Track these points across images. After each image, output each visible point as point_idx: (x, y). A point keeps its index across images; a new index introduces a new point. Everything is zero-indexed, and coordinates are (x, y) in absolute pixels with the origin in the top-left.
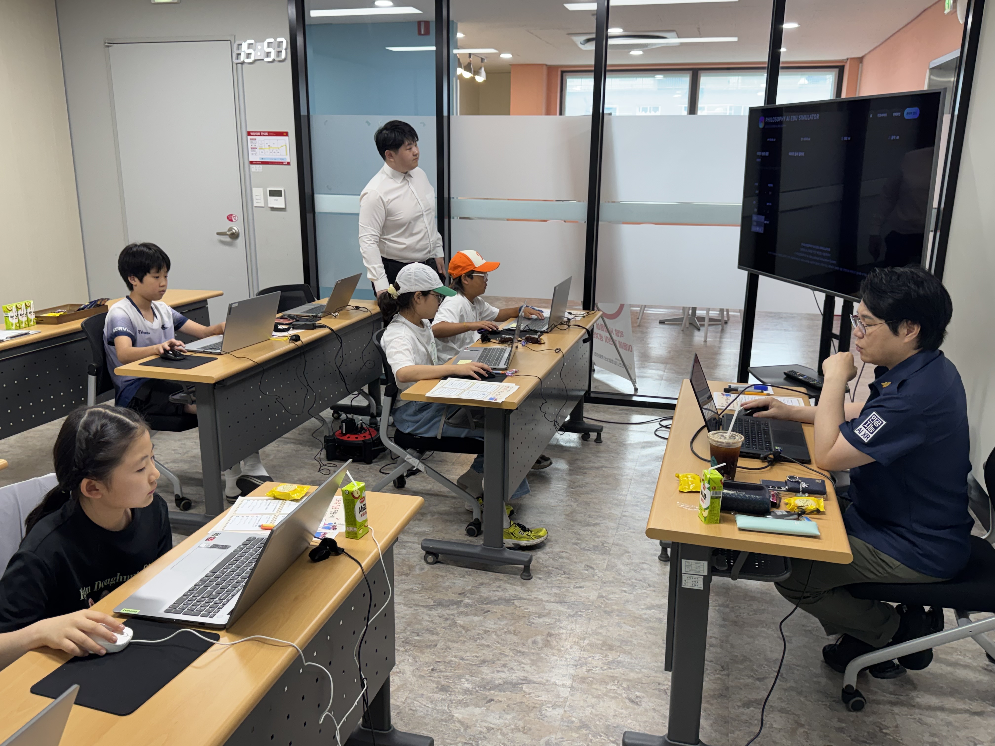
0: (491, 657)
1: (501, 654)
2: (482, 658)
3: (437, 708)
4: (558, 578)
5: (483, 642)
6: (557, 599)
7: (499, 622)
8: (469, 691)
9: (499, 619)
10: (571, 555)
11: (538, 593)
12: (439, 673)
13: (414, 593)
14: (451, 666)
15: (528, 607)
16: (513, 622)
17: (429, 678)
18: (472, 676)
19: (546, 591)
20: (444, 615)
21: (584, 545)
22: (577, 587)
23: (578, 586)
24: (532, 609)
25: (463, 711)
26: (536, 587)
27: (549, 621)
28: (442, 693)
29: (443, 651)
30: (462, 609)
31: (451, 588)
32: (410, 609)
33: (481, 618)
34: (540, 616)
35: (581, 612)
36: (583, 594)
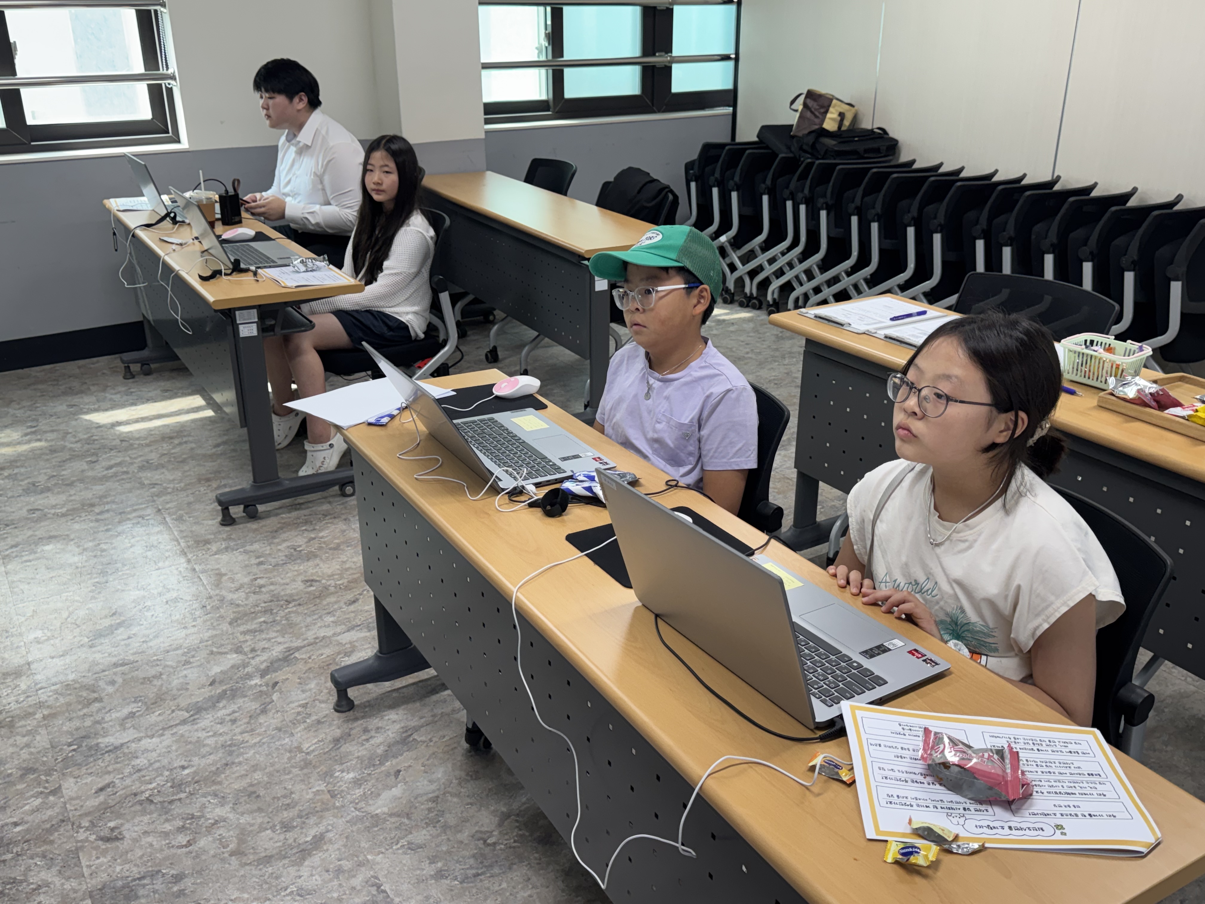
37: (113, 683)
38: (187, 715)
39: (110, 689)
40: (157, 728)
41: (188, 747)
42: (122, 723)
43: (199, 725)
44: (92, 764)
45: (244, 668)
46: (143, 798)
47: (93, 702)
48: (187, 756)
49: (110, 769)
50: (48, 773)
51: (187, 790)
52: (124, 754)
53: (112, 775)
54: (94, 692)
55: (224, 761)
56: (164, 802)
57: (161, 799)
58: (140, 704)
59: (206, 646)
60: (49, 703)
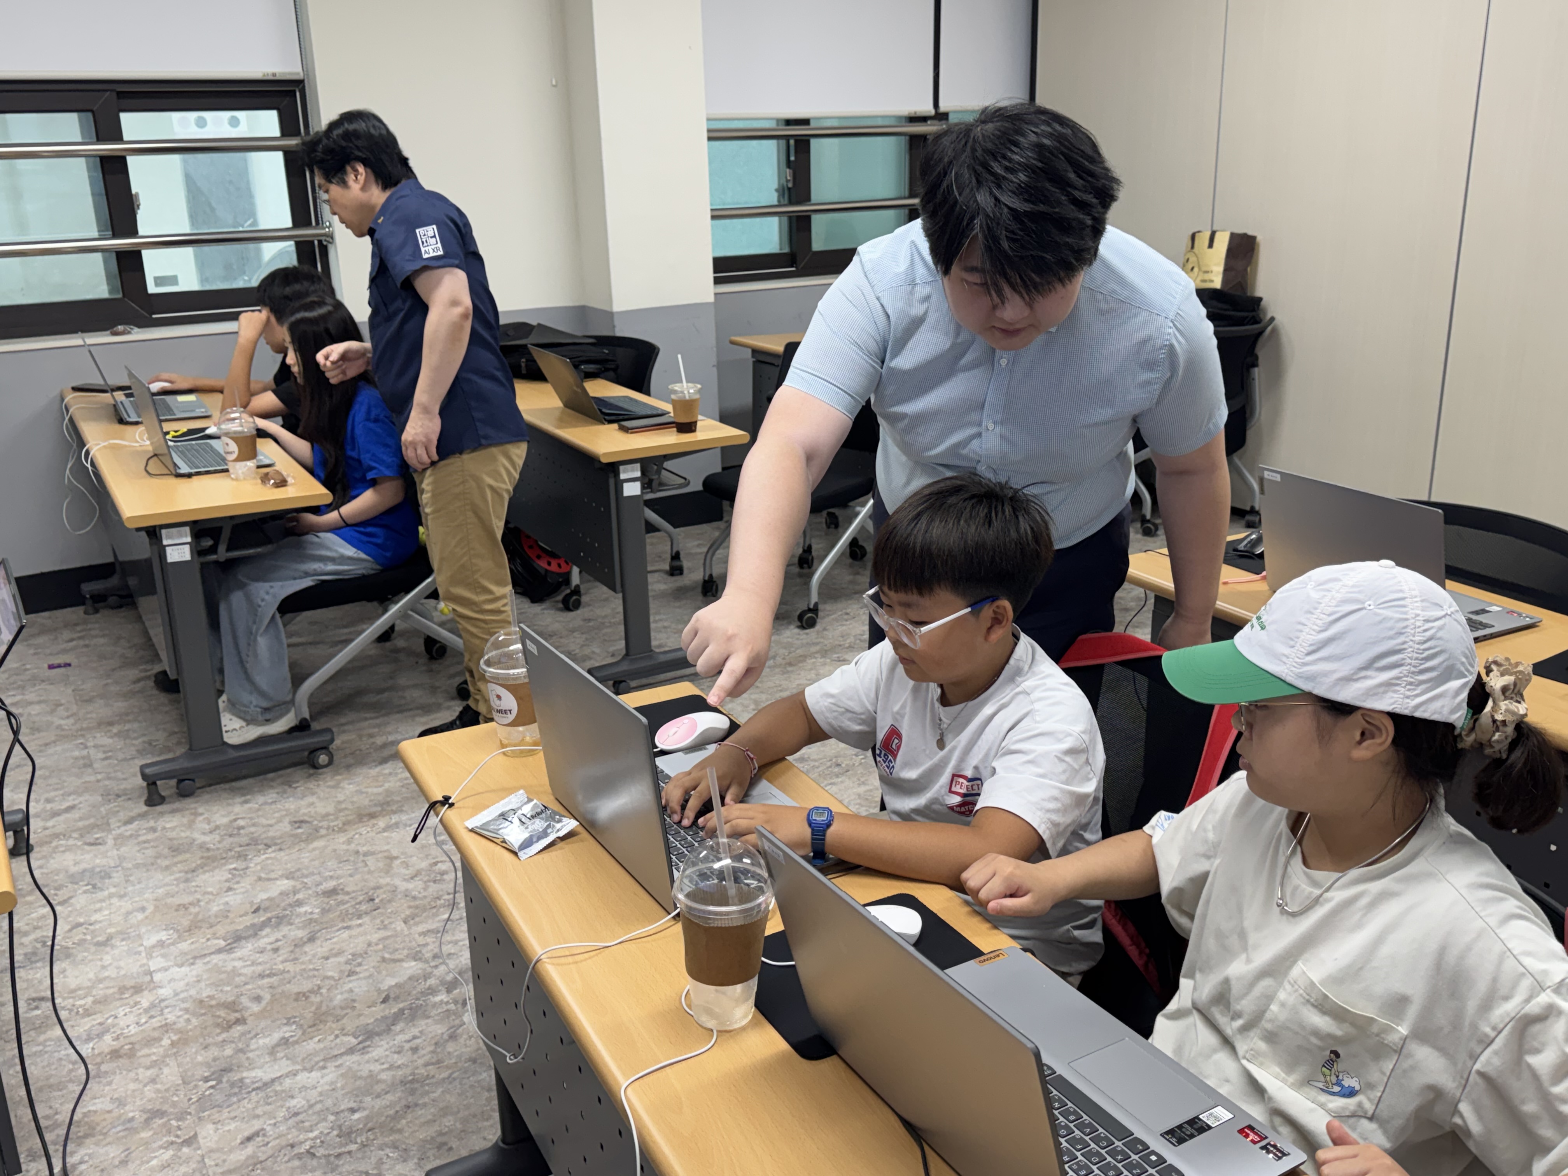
37: (258, 999)
38: (354, 1041)
39: (255, 1008)
40: (317, 1059)
41: (358, 1083)
42: (272, 1051)
43: (370, 1055)
44: (235, 1106)
45: (425, 980)
46: (302, 1150)
47: (235, 1023)
48: (357, 1096)
49: (259, 1111)
50: (181, 1117)
51: (359, 1140)
52: (276, 1092)
53: (262, 1120)
54: (236, 1011)
55: (404, 1102)
56: (330, 1155)
57: (327, 1152)
58: (294, 1027)
59: (376, 952)
60: (179, 1026)
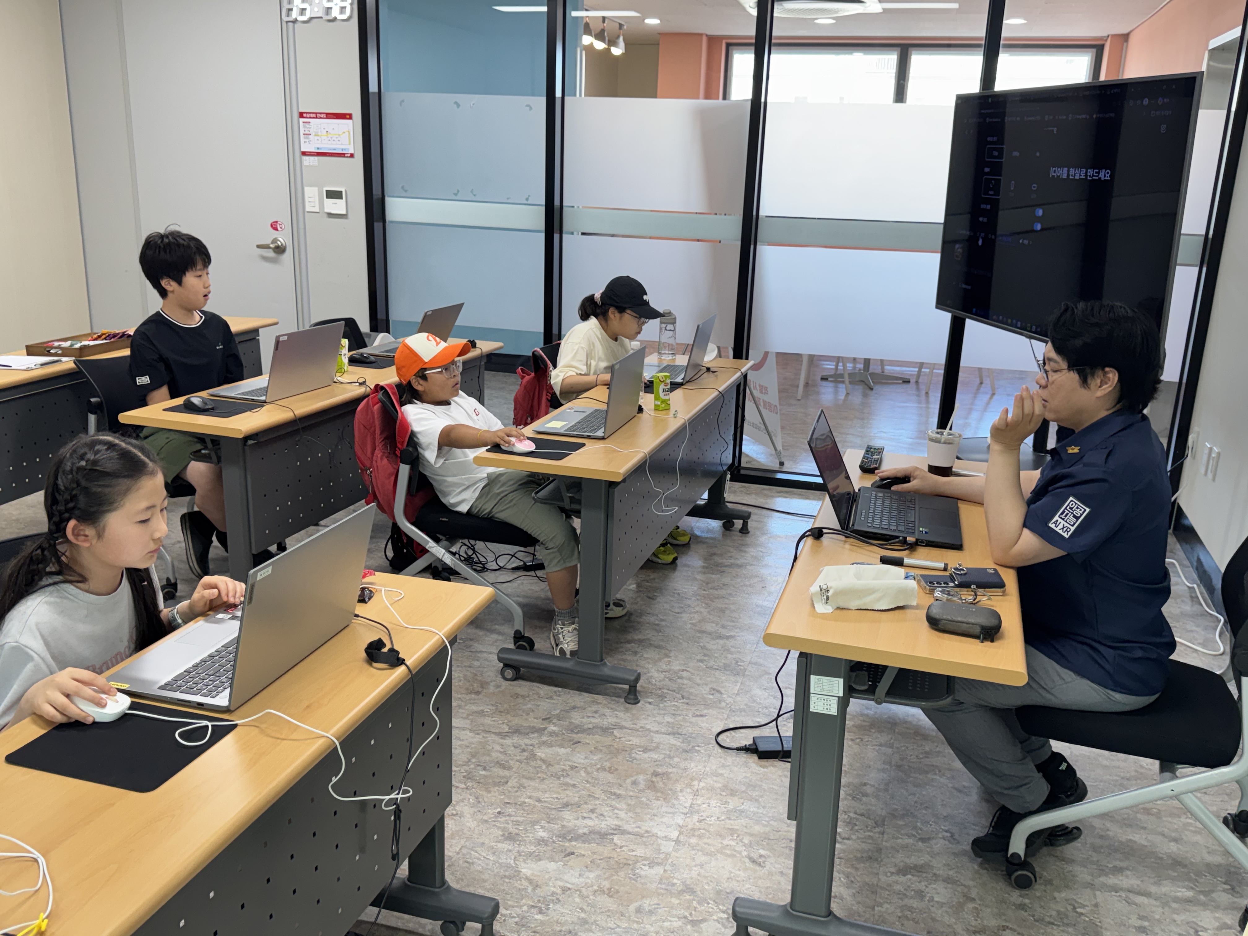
0: (577, 799)
1: (590, 796)
2: (565, 800)
3: (500, 861)
4: (673, 703)
5: (568, 780)
6: (670, 729)
7: (592, 757)
8: (543, 841)
9: (591, 752)
10: (693, 674)
11: (646, 722)
12: (507, 818)
13: (485, 716)
14: (524, 810)
15: (631, 738)
16: (609, 757)
17: (494, 823)
18: (549, 822)
19: (657, 719)
20: (520, 745)
21: (711, 663)
22: (697, 716)
23: (698, 714)
24: (635, 741)
25: (534, 866)
26: (644, 714)
27: (656, 757)
28: (508, 842)
29: (516, 789)
30: (544, 738)
31: (533, 711)
32: (478, 736)
33: (569, 750)
34: (646, 750)
35: (699, 746)
36: (703, 725)
40: (640, 733)
42: (656, 749)
46: (685, 700)
47: (659, 775)
53: (689, 720)
58: (633, 755)
